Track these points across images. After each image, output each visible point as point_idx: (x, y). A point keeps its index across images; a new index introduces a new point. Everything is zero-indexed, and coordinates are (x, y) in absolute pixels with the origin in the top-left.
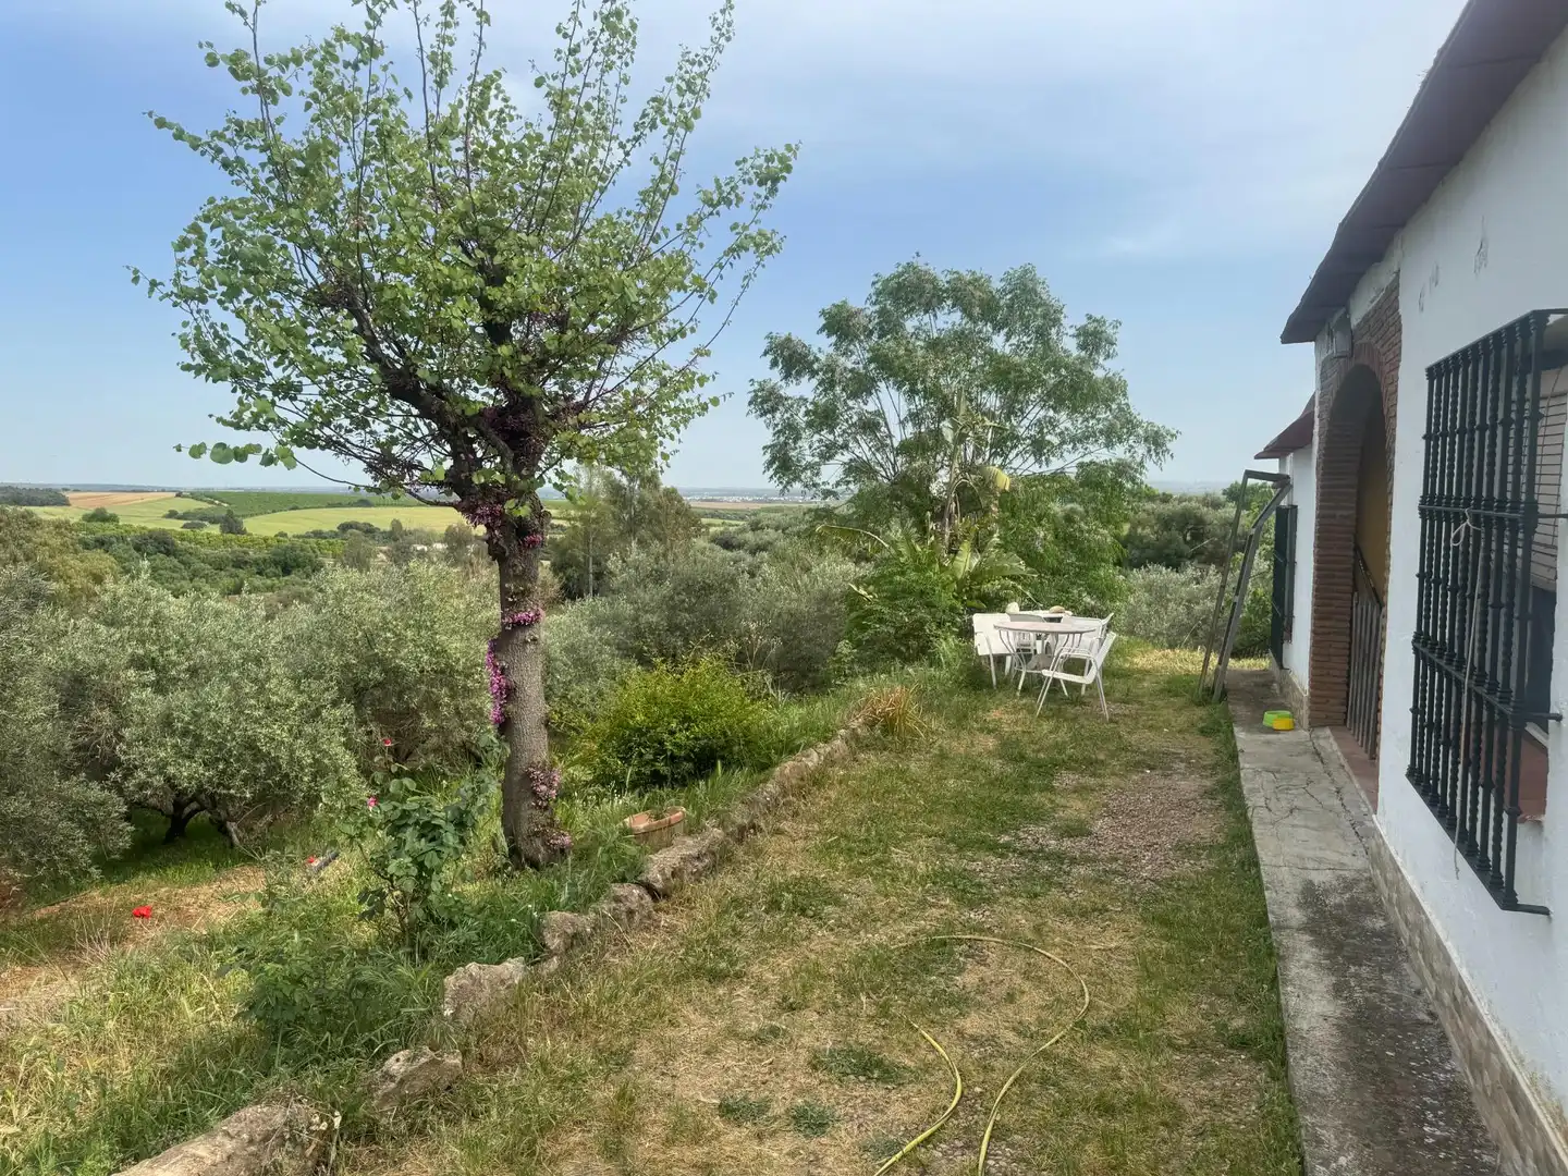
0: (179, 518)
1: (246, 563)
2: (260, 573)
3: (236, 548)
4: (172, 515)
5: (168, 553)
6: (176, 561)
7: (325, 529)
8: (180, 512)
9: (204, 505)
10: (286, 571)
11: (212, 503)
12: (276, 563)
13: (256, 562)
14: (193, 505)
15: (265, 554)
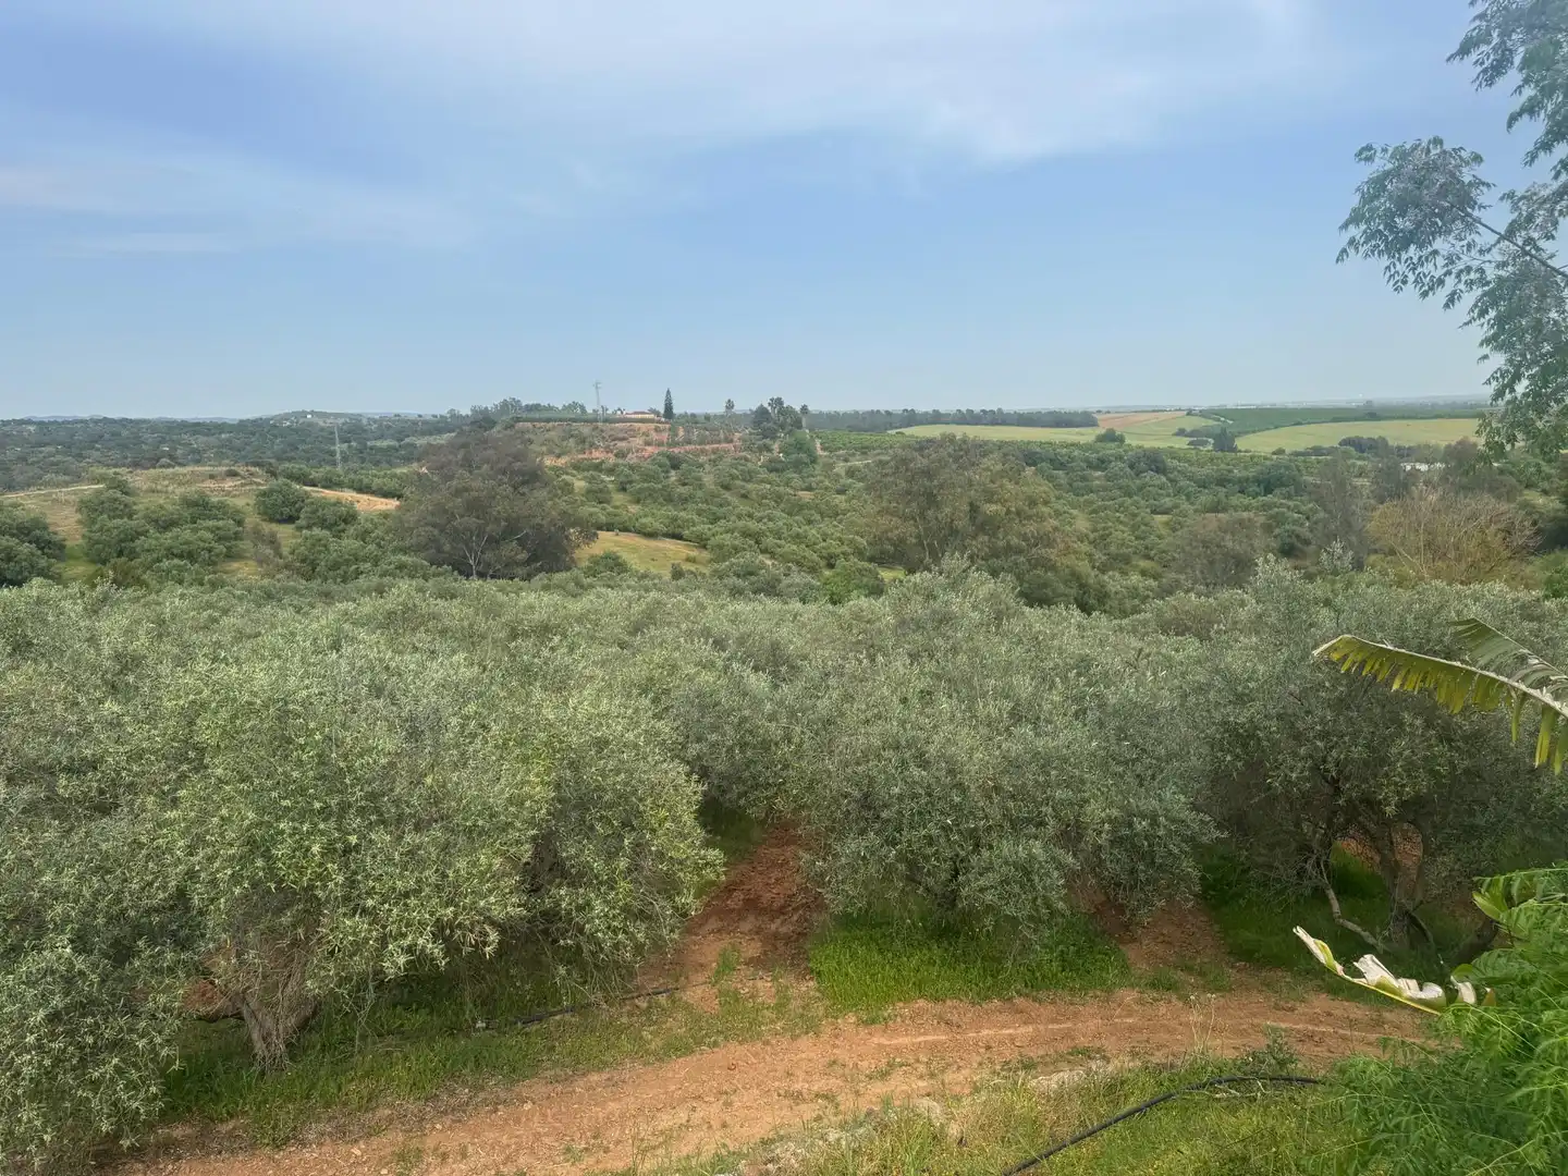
0: (1186, 436)
1: (1229, 481)
2: (1242, 492)
3: (1223, 466)
4: (1181, 433)
5: (1158, 471)
6: (1164, 479)
7: (1326, 445)
8: (1188, 430)
9: (1211, 423)
10: (1268, 491)
11: (1219, 420)
12: (1258, 482)
13: (1240, 481)
14: (1200, 423)
15: (1252, 473)
